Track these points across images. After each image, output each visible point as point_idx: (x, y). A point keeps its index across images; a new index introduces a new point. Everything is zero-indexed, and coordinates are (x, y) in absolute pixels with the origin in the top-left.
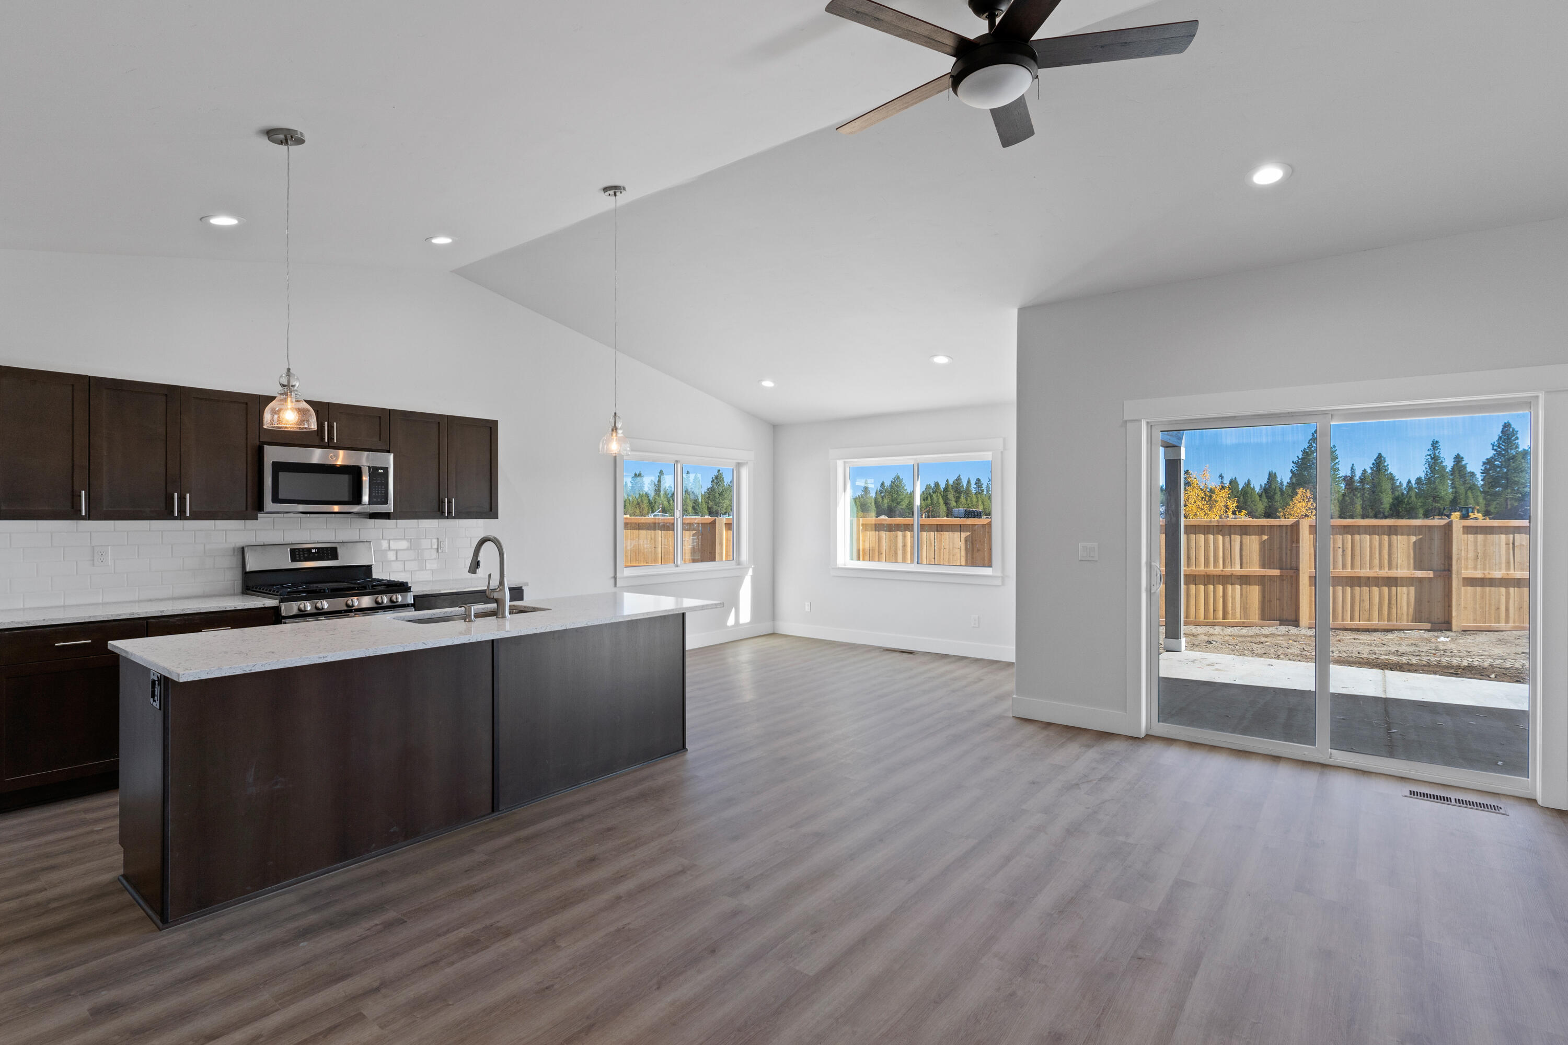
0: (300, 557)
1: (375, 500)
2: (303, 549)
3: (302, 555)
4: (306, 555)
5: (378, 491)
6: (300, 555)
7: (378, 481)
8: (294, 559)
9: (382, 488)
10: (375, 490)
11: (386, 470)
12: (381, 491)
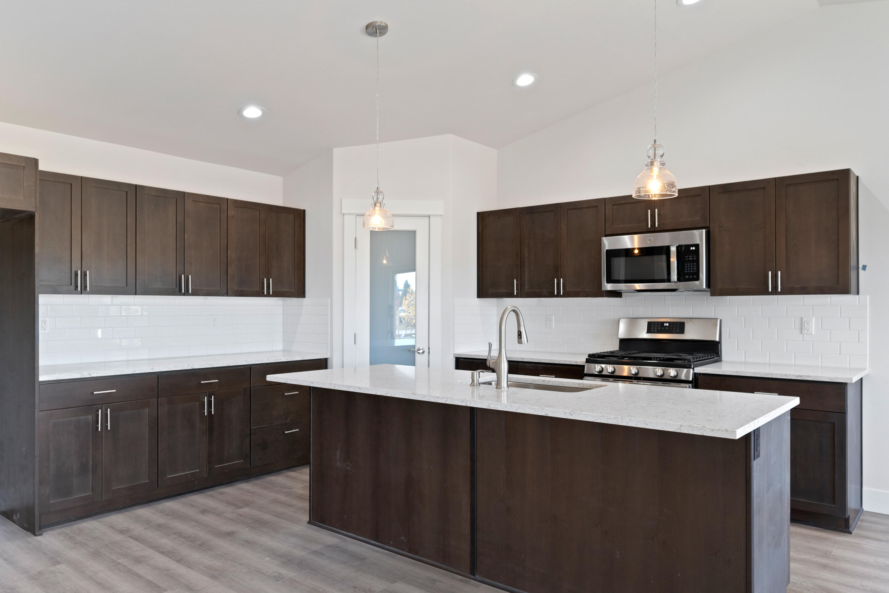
0: (654, 329)
1: (687, 277)
2: (658, 322)
3: (656, 328)
4: (659, 328)
5: (690, 268)
6: (654, 327)
7: (690, 259)
8: (649, 331)
9: (693, 265)
10: (688, 268)
11: (697, 246)
12: (693, 268)
